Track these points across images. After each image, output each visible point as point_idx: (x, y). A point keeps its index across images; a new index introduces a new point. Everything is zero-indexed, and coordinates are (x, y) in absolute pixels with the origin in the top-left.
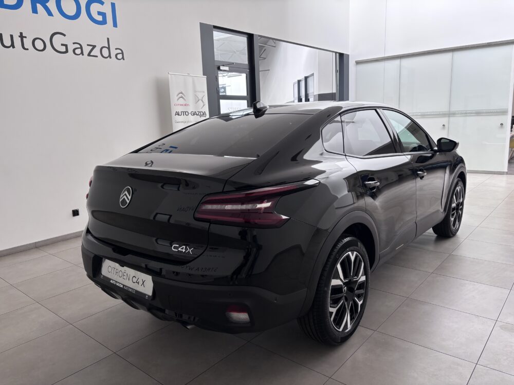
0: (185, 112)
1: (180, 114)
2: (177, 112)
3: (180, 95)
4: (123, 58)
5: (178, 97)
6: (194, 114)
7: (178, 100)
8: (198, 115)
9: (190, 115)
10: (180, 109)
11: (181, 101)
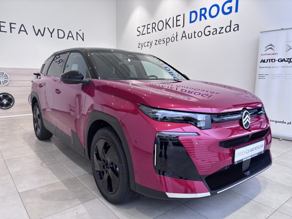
0: (272, 60)
1: (266, 61)
2: (263, 60)
3: (269, 47)
4: (238, 30)
5: (267, 48)
6: (282, 61)
7: (265, 51)
8: (287, 61)
9: (277, 62)
10: (266, 58)
11: (270, 51)
